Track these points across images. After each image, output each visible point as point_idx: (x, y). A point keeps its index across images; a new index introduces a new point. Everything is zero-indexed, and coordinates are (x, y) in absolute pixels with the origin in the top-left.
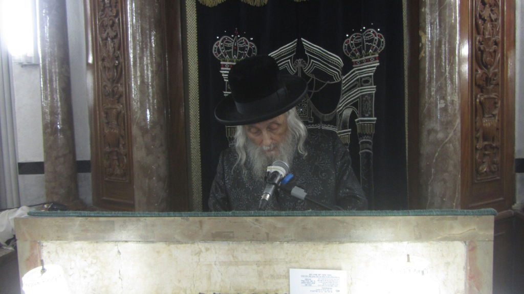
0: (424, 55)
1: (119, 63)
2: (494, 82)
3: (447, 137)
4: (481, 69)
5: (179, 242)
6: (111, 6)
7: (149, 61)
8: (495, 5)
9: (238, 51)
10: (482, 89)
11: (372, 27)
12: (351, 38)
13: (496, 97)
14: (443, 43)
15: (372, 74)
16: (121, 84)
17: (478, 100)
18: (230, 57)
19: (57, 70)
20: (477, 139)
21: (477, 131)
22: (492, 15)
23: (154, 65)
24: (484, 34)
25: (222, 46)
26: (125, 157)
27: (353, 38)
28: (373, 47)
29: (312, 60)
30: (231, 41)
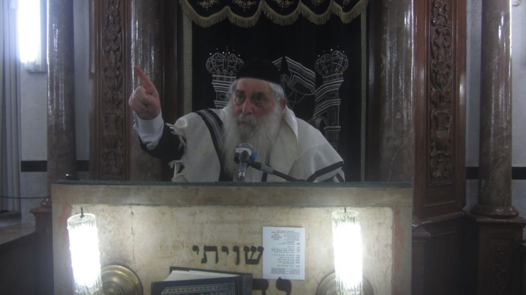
0: (384, 74)
1: (120, 73)
2: (447, 100)
3: (402, 144)
4: (435, 88)
5: (179, 206)
6: (114, 23)
7: (148, 72)
8: (448, 34)
9: (228, 66)
10: (436, 105)
11: (338, 49)
12: (321, 58)
13: (449, 113)
14: (400, 64)
15: (338, 89)
16: (121, 92)
17: (432, 115)
18: (221, 70)
19: (63, 78)
20: (432, 148)
21: (432, 141)
22: (445, 43)
23: (153, 76)
24: (438, 58)
25: (214, 61)
26: (121, 157)
27: (323, 58)
28: (339, 66)
29: (294, 76)
30: (222, 57)
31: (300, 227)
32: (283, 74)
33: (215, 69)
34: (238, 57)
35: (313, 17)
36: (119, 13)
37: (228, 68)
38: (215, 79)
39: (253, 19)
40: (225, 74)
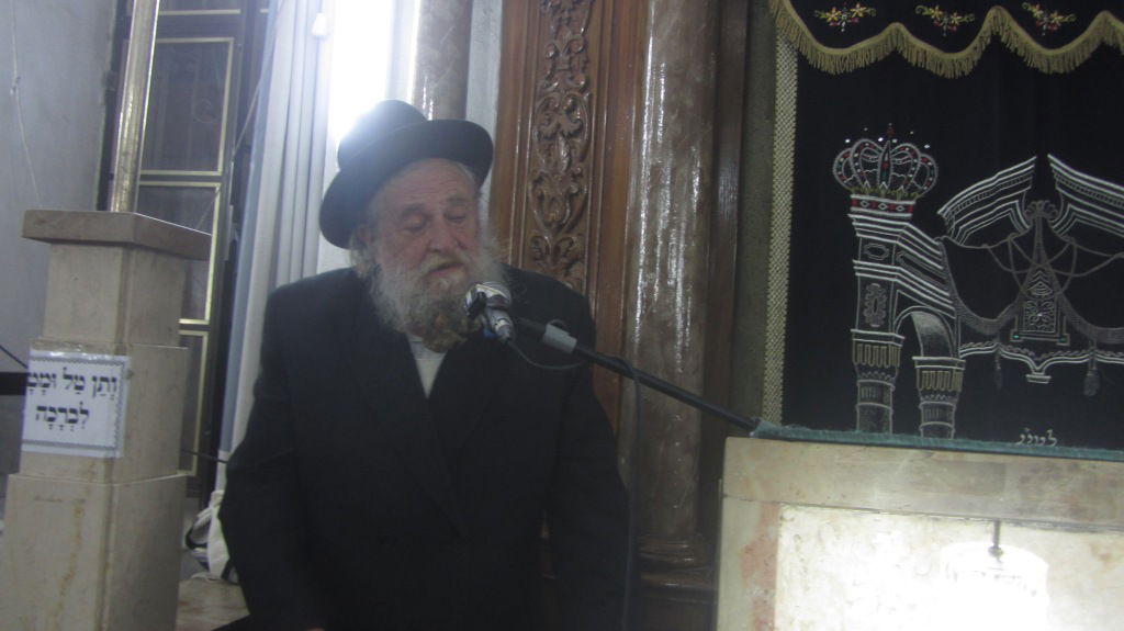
1: (580, 190)
6: (571, 68)
9: (892, 173)
18: (874, 184)
25: (856, 160)
29: (1070, 206)
30: (878, 149)
32: (1037, 200)
33: (859, 181)
34: (923, 150)
36: (585, 46)
37: (890, 178)
38: (859, 206)
39: (965, 59)
40: (883, 192)
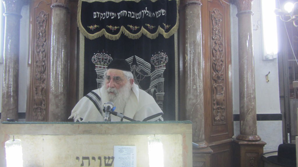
0: (187, 65)
1: (45, 64)
2: (222, 78)
3: (197, 102)
4: (215, 72)
6: (42, 37)
7: (60, 63)
8: (221, 44)
9: (104, 60)
10: (215, 81)
11: (162, 52)
13: (222, 85)
14: (195, 60)
15: (163, 73)
16: (45, 74)
17: (214, 87)
18: (100, 63)
19: (12, 66)
20: (214, 104)
21: (214, 101)
22: (219, 49)
23: (63, 65)
24: (216, 57)
25: (96, 58)
26: (44, 111)
27: (155, 56)
28: (163, 61)
29: (140, 66)
30: (101, 56)
31: (134, 145)
32: (134, 65)
33: (97, 62)
34: (109, 56)
35: (149, 35)
36: (45, 31)
37: (104, 61)
38: (97, 67)
39: (118, 36)
40: (102, 64)
